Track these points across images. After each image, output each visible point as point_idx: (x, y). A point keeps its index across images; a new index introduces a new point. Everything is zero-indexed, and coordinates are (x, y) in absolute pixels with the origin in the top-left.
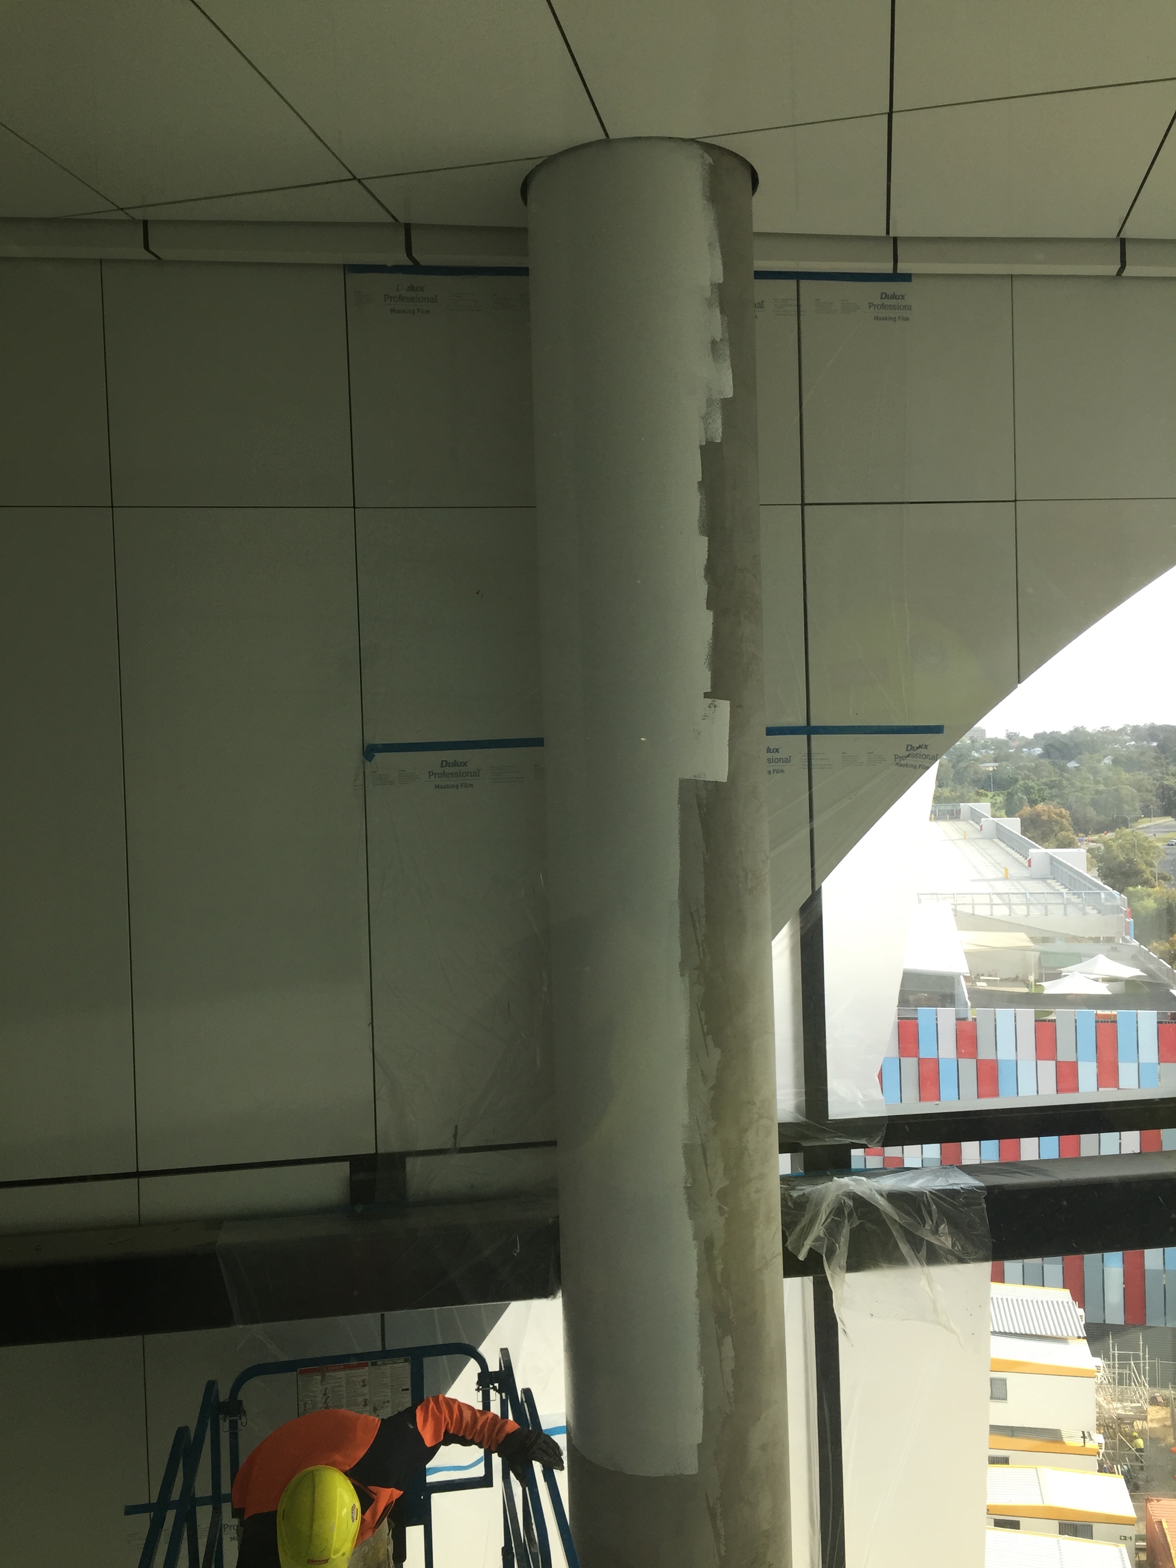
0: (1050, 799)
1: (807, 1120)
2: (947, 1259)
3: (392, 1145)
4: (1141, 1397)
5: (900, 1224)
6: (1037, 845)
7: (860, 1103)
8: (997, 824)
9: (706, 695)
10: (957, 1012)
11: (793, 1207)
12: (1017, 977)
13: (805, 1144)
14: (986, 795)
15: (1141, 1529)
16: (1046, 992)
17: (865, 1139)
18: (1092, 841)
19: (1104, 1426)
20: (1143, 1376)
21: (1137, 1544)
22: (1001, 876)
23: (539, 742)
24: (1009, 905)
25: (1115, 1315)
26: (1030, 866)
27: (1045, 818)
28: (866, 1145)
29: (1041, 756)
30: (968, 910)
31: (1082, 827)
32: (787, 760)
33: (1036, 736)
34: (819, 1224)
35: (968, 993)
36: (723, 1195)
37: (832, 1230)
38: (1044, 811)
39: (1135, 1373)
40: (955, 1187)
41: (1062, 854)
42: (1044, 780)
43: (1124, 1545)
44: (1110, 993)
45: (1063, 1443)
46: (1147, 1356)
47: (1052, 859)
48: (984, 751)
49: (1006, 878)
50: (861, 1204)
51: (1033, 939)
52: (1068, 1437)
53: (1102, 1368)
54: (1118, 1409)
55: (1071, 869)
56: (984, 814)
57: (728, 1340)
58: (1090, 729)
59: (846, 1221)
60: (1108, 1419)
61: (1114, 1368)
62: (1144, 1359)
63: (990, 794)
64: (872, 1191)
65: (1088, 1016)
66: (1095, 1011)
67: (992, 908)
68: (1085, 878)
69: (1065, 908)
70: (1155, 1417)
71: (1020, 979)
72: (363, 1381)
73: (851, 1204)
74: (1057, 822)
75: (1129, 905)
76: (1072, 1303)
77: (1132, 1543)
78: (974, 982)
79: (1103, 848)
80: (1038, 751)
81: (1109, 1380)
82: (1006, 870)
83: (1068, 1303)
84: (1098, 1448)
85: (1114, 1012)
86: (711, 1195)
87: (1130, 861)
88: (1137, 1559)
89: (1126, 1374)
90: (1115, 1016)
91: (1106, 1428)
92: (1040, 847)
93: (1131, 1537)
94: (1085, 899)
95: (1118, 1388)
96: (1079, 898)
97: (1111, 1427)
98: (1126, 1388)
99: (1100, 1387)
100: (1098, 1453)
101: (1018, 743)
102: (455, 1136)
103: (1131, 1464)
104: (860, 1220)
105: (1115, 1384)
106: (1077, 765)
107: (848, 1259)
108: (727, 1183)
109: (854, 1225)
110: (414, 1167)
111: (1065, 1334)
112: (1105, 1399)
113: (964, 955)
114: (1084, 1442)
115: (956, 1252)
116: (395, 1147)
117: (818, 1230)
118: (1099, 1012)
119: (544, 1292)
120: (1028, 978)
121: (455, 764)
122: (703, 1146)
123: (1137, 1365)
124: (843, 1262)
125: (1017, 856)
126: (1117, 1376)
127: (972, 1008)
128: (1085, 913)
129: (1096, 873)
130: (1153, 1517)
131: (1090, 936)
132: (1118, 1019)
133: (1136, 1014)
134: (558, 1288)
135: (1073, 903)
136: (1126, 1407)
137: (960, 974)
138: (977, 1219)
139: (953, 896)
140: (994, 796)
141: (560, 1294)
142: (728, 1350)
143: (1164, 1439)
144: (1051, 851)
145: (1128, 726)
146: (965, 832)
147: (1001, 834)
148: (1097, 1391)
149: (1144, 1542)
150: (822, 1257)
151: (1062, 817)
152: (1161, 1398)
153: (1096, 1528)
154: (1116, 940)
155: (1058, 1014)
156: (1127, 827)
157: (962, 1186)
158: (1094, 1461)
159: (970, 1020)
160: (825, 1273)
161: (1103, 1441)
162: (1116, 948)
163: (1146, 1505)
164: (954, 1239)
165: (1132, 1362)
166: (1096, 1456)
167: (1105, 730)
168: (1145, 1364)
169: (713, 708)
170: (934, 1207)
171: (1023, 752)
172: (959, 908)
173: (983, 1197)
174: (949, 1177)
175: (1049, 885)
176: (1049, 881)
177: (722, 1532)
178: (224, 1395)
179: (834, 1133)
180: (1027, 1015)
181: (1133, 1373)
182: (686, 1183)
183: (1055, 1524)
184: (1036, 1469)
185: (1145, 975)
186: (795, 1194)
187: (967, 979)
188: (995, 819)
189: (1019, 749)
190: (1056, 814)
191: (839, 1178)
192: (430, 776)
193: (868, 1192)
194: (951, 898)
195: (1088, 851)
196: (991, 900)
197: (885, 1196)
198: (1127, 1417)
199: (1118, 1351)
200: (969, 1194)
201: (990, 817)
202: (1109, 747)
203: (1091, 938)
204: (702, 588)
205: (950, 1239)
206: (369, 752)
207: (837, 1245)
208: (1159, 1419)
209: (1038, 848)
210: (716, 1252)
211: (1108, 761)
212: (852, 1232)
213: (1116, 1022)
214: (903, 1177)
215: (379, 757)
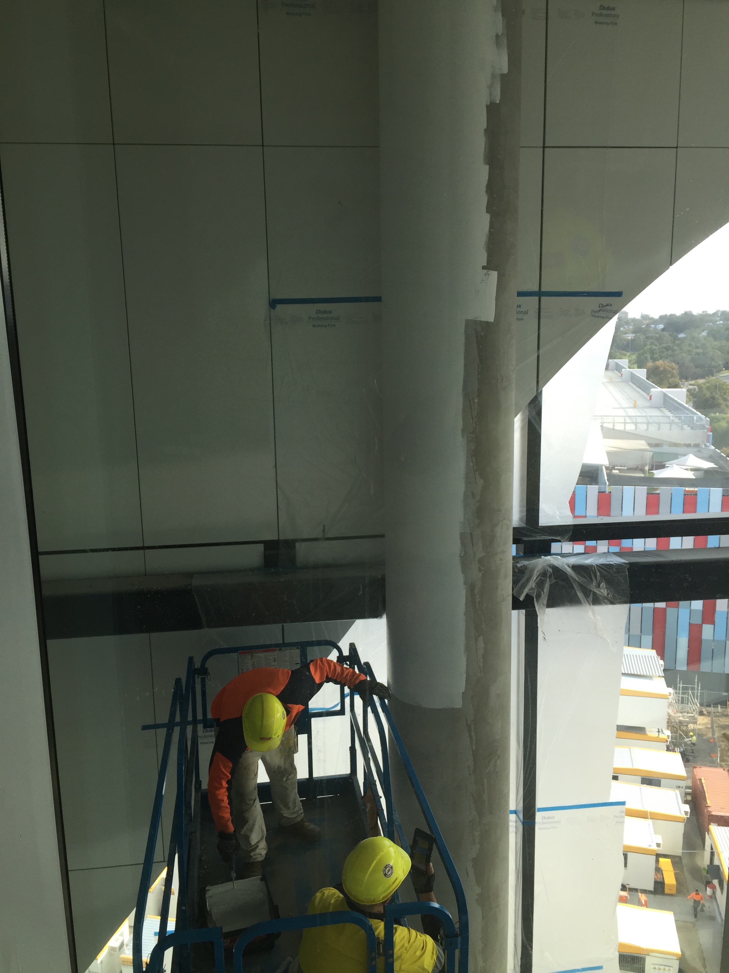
0: (666, 358)
1: (527, 526)
2: (604, 602)
3: (287, 534)
4: (694, 710)
5: (578, 582)
6: (656, 386)
7: (558, 517)
8: (632, 373)
9: (484, 268)
10: (599, 488)
11: (517, 572)
12: (637, 467)
13: (525, 539)
14: (626, 355)
15: (689, 783)
16: (655, 477)
17: (560, 537)
18: (691, 385)
19: (671, 726)
20: (696, 699)
21: (686, 790)
22: (632, 405)
23: (378, 299)
24: (636, 424)
25: (682, 666)
26: (650, 399)
27: (662, 369)
28: (560, 540)
29: (663, 330)
30: (611, 426)
31: (685, 376)
32: (526, 313)
33: (661, 317)
34: (532, 581)
35: (607, 476)
36: (480, 561)
37: (540, 584)
38: (661, 364)
39: (691, 698)
40: (611, 563)
41: (671, 392)
42: (664, 345)
43: (678, 791)
44: (694, 478)
45: (646, 734)
46: (700, 688)
47: (665, 395)
48: (626, 326)
49: (635, 407)
50: (557, 571)
51: (650, 445)
52: (649, 732)
53: (672, 694)
54: (680, 717)
55: (676, 401)
56: (624, 366)
57: (481, 638)
58: (695, 313)
59: (548, 580)
60: (674, 722)
61: (679, 694)
62: (698, 690)
63: (628, 354)
64: (563, 563)
65: (679, 492)
66: (684, 488)
67: (625, 426)
68: (684, 407)
69: (671, 426)
70: (702, 722)
71: (639, 468)
72: (274, 659)
73: (551, 571)
74: (670, 372)
75: (710, 425)
76: (657, 657)
77: (683, 790)
78: (611, 470)
79: (697, 389)
80: (661, 326)
81: (676, 701)
82: (635, 402)
83: (654, 657)
84: (667, 738)
85: (696, 489)
86: (475, 561)
87: (713, 398)
88: (686, 799)
89: (686, 697)
90: (696, 491)
91: (672, 728)
92: (658, 387)
93: (682, 787)
94: (684, 421)
95: (681, 706)
96: (679, 419)
97: (675, 727)
98: (685, 706)
99: (670, 705)
100: (667, 741)
101: (648, 321)
102: (324, 530)
103: (686, 748)
104: (555, 579)
105: (679, 703)
106: (684, 336)
107: (547, 601)
108: (484, 554)
109: (552, 582)
110: (300, 548)
111: (651, 674)
112: (673, 711)
113: (606, 454)
114: (659, 735)
115: (609, 599)
116: (290, 537)
117: (532, 584)
118: (687, 489)
119: (376, 614)
120: (644, 468)
121: (325, 312)
122: (471, 535)
123: (693, 694)
124: (545, 602)
125: (643, 393)
126: (680, 699)
127: (609, 485)
128: (682, 429)
129: (692, 405)
130: (697, 776)
131: (685, 443)
132: (698, 493)
133: (708, 492)
134: (383, 613)
135: (676, 422)
136: (684, 716)
137: (603, 465)
138: (623, 580)
139: (601, 417)
140: (630, 355)
141: (385, 616)
142: (481, 644)
143: (706, 735)
144: (665, 390)
145: (719, 311)
146: (611, 377)
147: (634, 379)
148: (668, 707)
149: (690, 789)
150: (534, 598)
151: (673, 369)
152: (706, 712)
153: (663, 781)
154: (701, 446)
155: (663, 491)
156: (713, 376)
157: (615, 562)
158: (664, 745)
159: (607, 492)
160: (535, 608)
161: (670, 734)
162: (700, 450)
163: (693, 770)
164: (609, 591)
165: (690, 691)
166: (665, 742)
167: (705, 313)
168: (698, 692)
169: (487, 276)
170: (598, 573)
171: (651, 327)
172: (605, 425)
173: (627, 568)
174: (607, 557)
175: (662, 411)
176: (662, 409)
177: (474, 738)
178: (197, 665)
179: (541, 533)
180: (642, 491)
181: (690, 697)
182: (461, 554)
183: (639, 779)
184: (629, 748)
185: (717, 466)
186: (519, 565)
187: (607, 468)
188: (631, 370)
189: (648, 325)
190: (669, 366)
191: (544, 556)
192: (309, 319)
193: (561, 564)
194: (600, 419)
195: (688, 391)
196: (625, 420)
197: (571, 567)
198: (685, 722)
199: (682, 684)
200: (619, 567)
201: (627, 368)
202: (706, 324)
203: (685, 445)
204: (484, 199)
205: (606, 591)
206: (273, 303)
207: (542, 592)
208: (704, 723)
209: (656, 388)
210: (476, 591)
211: (704, 334)
212: (551, 586)
213: (696, 495)
214: (581, 557)
215: (279, 307)
